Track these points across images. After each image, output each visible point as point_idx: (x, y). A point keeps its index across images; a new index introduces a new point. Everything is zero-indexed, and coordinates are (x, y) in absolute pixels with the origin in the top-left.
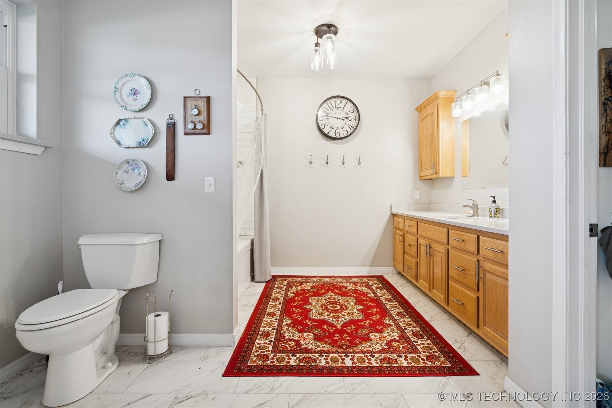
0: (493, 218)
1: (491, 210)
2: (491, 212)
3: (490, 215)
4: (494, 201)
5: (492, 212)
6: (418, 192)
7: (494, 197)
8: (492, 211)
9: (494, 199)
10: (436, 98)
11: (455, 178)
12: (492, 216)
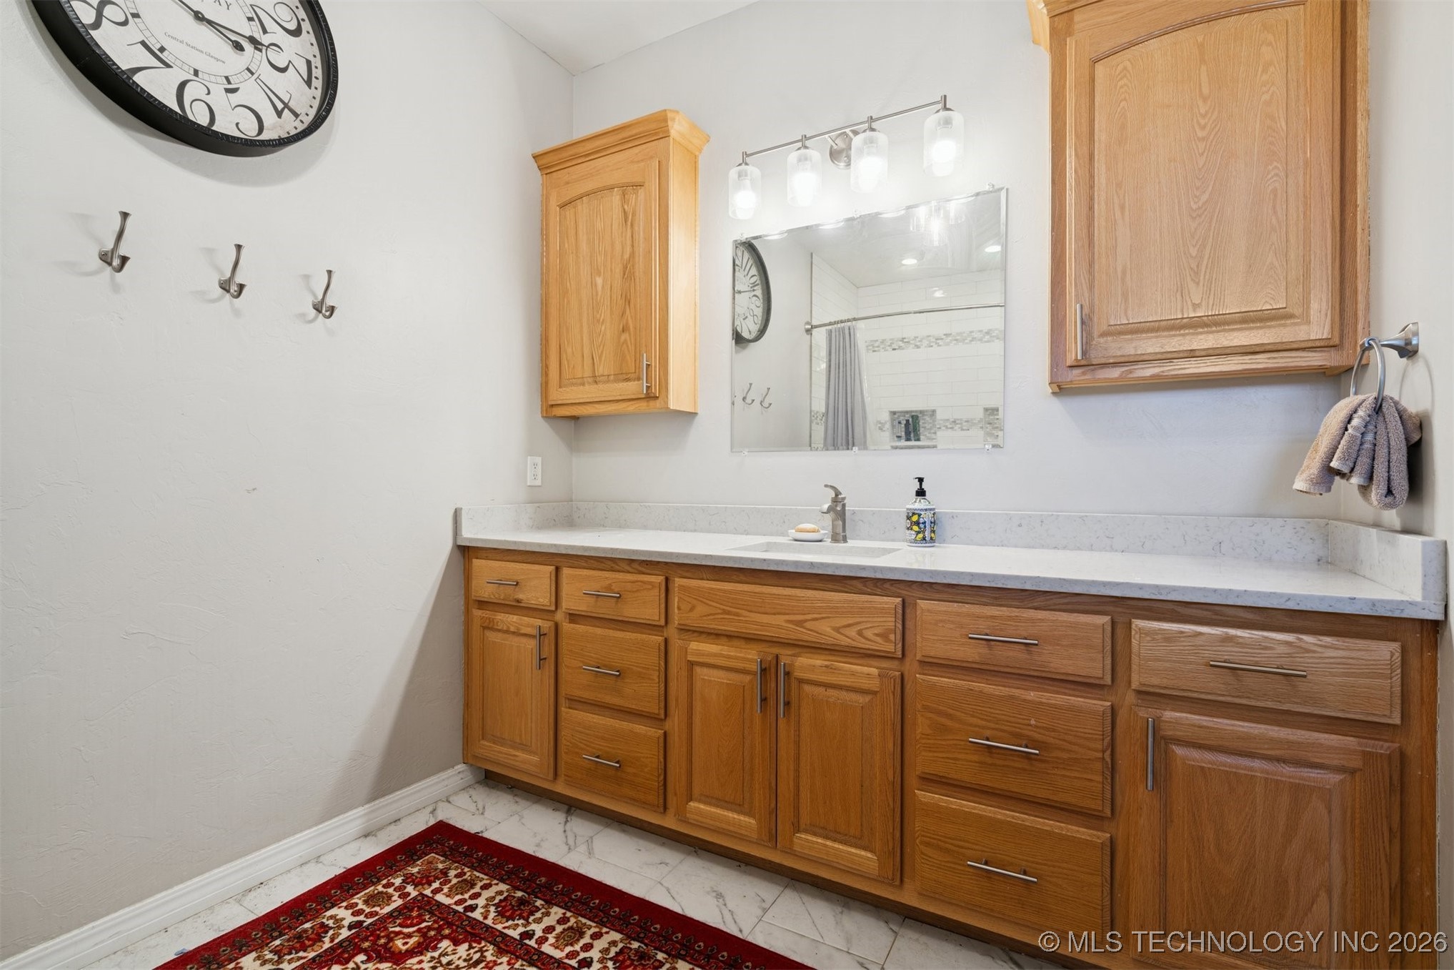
0: (927, 545)
1: (921, 520)
2: (922, 526)
3: (921, 536)
4: (921, 493)
5: (925, 527)
6: (538, 460)
7: (921, 480)
8: (924, 523)
9: (921, 485)
10: (656, 134)
11: (698, 418)
12: (924, 539)
